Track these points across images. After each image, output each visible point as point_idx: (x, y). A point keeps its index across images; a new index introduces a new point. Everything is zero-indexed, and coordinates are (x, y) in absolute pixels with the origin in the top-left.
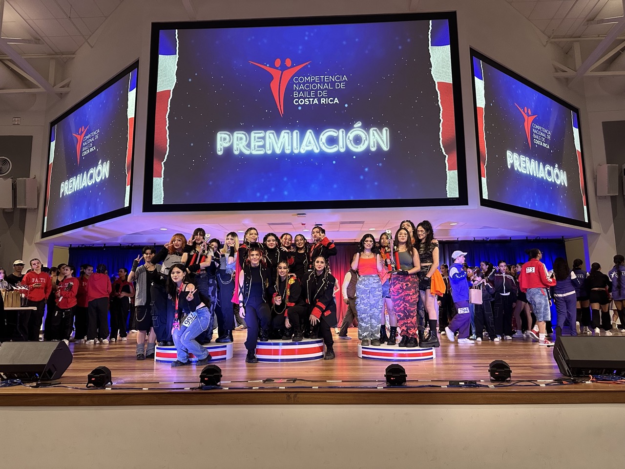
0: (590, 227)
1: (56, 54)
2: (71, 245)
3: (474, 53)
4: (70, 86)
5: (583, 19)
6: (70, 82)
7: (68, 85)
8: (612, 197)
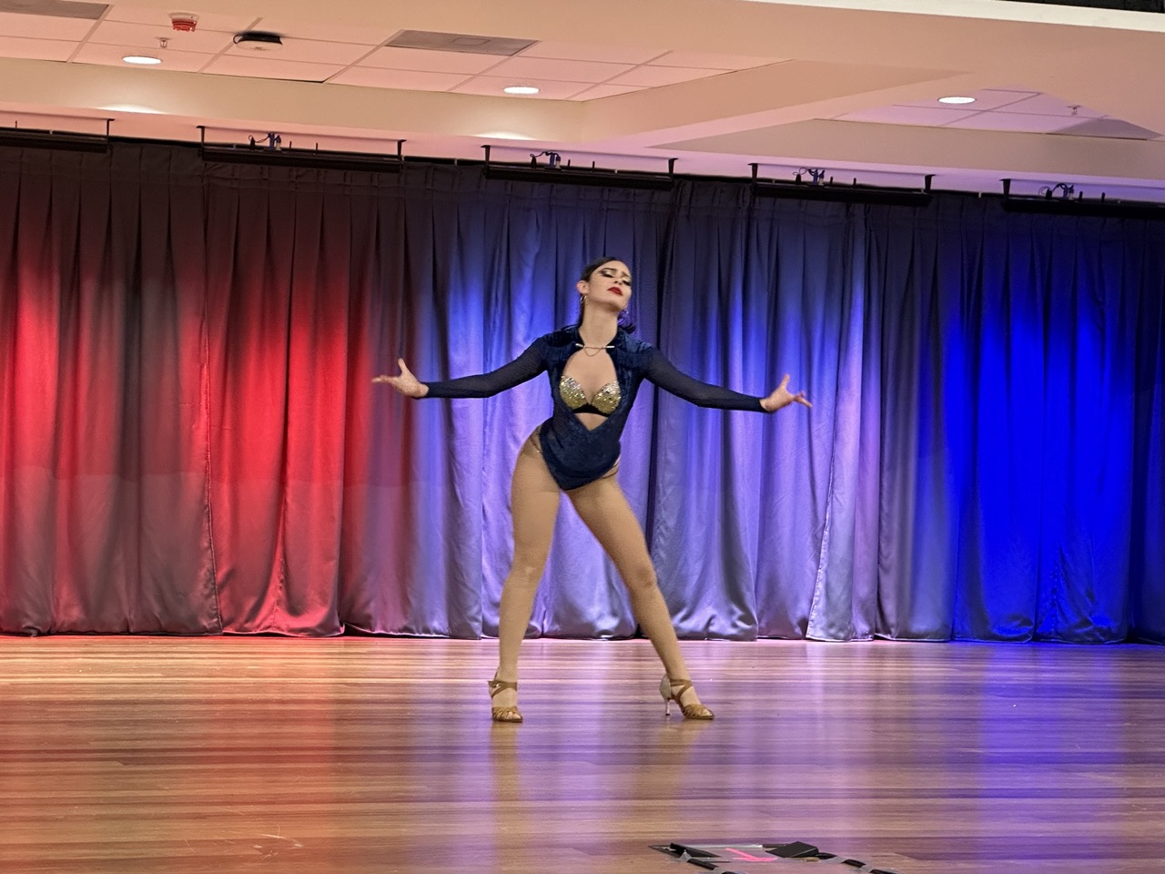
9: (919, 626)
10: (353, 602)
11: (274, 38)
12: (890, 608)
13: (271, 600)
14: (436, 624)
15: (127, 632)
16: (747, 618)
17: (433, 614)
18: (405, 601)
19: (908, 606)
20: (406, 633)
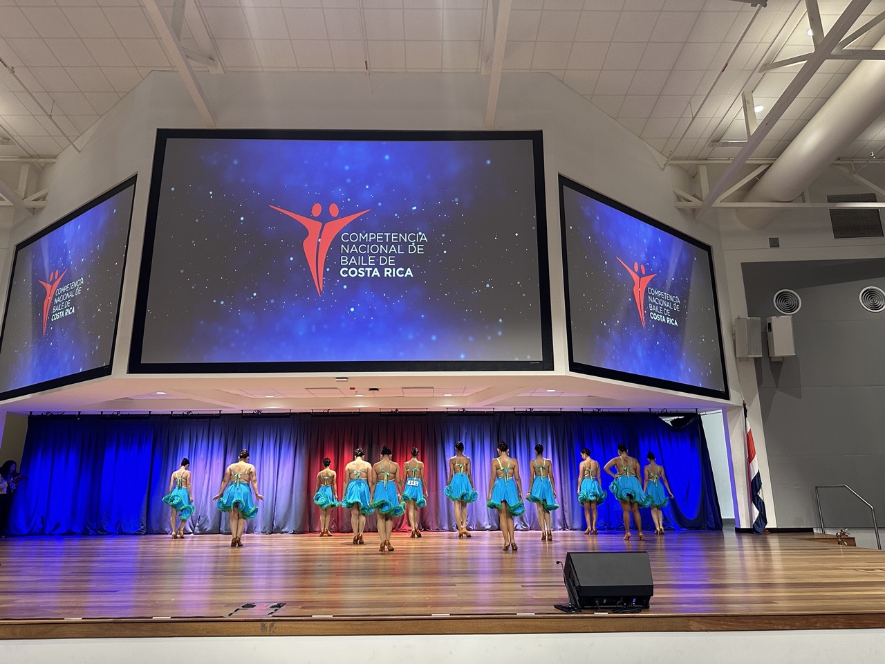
0: (727, 398)
1: (32, 157)
2: (31, 412)
3: (564, 181)
4: (47, 198)
5: (707, 140)
6: (47, 194)
7: (44, 198)
8: (755, 358)
9: (576, 527)
10: (425, 522)
11: (377, 389)
12: (568, 521)
13: (404, 522)
14: (445, 528)
15: (369, 531)
16: (525, 525)
17: (444, 525)
18: (437, 522)
19: (572, 523)
20: (438, 530)
